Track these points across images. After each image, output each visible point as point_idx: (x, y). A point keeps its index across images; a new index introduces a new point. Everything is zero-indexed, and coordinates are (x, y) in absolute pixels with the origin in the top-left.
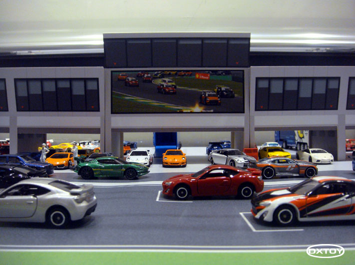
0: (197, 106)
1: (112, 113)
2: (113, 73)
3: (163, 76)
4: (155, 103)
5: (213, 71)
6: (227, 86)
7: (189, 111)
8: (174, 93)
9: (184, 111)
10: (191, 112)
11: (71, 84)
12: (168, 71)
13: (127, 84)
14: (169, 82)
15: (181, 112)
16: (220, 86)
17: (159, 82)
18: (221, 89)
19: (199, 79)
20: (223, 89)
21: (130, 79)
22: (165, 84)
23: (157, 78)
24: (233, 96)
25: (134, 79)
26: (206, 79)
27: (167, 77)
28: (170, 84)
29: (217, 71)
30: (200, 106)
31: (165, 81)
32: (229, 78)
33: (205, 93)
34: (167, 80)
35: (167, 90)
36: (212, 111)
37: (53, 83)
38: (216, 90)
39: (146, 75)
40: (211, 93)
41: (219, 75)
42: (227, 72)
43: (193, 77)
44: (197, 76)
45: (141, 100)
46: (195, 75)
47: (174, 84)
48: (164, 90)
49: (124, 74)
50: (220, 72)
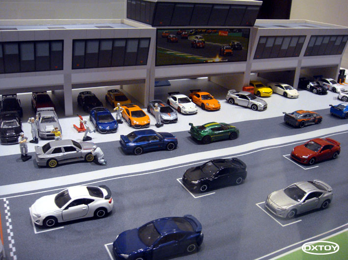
0: (217, 57)
1: (156, 65)
2: (158, 31)
3: (196, 33)
4: (189, 56)
5: (231, 29)
6: (238, 41)
7: (212, 61)
8: (203, 47)
9: (209, 61)
10: (213, 62)
11: (126, 43)
12: (200, 29)
13: (169, 40)
14: (200, 38)
15: (207, 62)
16: (234, 41)
17: (193, 38)
18: (234, 43)
19: (221, 36)
20: (236, 43)
21: (171, 36)
22: (197, 40)
23: (191, 35)
24: (241, 49)
25: (174, 36)
26: (225, 36)
27: (199, 34)
28: (200, 40)
29: (233, 29)
30: (219, 57)
31: (197, 38)
32: (240, 34)
33: (224, 46)
34: (199, 36)
35: (198, 45)
36: (227, 60)
37: (111, 43)
38: (231, 44)
39: (184, 33)
40: (228, 47)
41: (235, 32)
42: (240, 30)
43: (217, 34)
44: (220, 33)
45: (179, 54)
46: (218, 32)
47: (203, 40)
48: (196, 45)
49: (167, 31)
50: (235, 30)
